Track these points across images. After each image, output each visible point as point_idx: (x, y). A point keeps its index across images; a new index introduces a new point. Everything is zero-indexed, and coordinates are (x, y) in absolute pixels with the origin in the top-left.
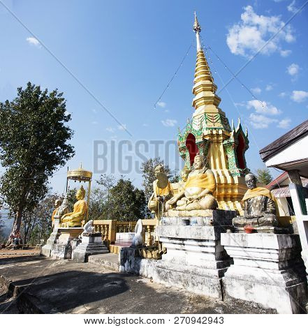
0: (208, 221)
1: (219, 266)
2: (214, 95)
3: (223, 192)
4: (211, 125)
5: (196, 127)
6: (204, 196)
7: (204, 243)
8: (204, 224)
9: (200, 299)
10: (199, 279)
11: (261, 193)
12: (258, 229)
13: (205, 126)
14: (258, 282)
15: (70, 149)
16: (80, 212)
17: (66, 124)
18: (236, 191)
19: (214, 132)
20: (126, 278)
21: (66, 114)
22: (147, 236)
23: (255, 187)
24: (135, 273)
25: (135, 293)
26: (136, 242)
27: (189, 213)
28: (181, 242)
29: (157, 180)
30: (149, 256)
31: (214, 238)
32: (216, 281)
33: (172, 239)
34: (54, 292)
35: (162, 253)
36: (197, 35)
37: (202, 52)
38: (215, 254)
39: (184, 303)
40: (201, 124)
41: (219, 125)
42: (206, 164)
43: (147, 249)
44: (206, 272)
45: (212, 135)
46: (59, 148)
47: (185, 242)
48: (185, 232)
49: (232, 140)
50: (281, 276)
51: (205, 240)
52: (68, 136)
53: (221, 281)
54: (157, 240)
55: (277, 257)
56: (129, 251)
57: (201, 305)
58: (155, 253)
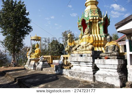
0: (90, 55)
1: (93, 71)
3: (97, 44)
4: (93, 15)
5: (86, 16)
6: (89, 46)
7: (88, 63)
8: (88, 56)
9: (86, 82)
10: (86, 75)
11: (113, 43)
12: (110, 57)
13: (90, 15)
14: (108, 76)
15: (30, 28)
16: (38, 53)
17: (27, 17)
18: (103, 43)
19: (95, 18)
20: (58, 76)
21: (27, 12)
22: (65, 61)
23: (111, 41)
24: (61, 74)
25: (61, 80)
26: (61, 63)
27: (82, 52)
28: (79, 63)
29: (69, 40)
30: (66, 68)
31: (92, 61)
32: (92, 76)
33: (75, 62)
34: (31, 80)
35: (71, 67)
38: (92, 67)
39: (80, 83)
40: (89, 14)
41: (97, 14)
42: (90, 32)
43: (65, 66)
44: (88, 73)
45: (93, 19)
46: (26, 27)
47: (80, 63)
48: (80, 59)
49: (102, 21)
50: (118, 74)
51: (88, 62)
52: (29, 22)
53: (94, 76)
54: (69, 62)
55: (117, 67)
56: (58, 67)
57: (86, 84)
58: (68, 67)
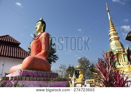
2: (117, 37)
17: (53, 47)
36: (108, 13)
37: (111, 20)
45: (119, 51)
